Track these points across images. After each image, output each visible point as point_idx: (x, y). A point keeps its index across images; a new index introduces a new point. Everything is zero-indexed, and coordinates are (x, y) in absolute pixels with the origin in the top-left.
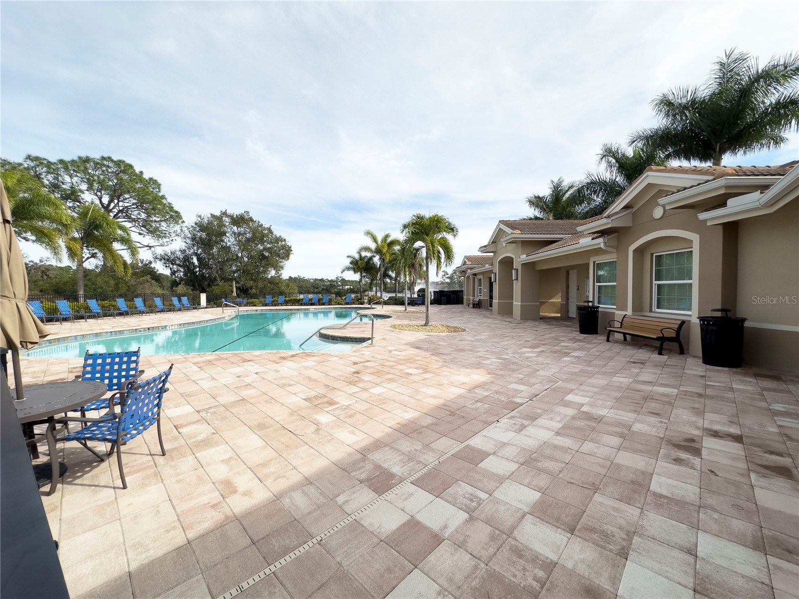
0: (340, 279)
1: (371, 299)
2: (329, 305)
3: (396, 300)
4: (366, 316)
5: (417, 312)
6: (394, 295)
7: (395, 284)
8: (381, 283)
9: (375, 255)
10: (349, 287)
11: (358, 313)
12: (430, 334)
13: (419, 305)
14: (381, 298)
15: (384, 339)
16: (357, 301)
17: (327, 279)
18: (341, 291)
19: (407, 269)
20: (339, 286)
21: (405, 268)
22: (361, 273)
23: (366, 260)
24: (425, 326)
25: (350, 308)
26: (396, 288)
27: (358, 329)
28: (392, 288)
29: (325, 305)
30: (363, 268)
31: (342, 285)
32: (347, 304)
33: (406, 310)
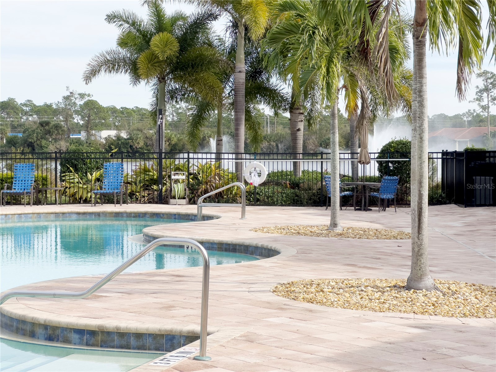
0: (80, 102)
1: (199, 183)
2: (38, 202)
3: (295, 185)
4: (179, 248)
5: (377, 235)
6: (286, 166)
7: (292, 122)
8: (237, 121)
9: (216, 10)
10: (113, 133)
11: (150, 238)
12: (427, 319)
13: (385, 204)
14: (237, 176)
15: (249, 339)
16: (146, 187)
17: (29, 103)
18: (85, 149)
19: (338, 67)
20: (77, 129)
21: (330, 61)
22: (162, 80)
23: (178, 32)
24: (408, 288)
25: (117, 215)
26: (294, 138)
27: (150, 299)
28: (279, 139)
29: (20, 203)
30: (168, 61)
31: (88, 127)
32: (108, 199)
33: (334, 224)
